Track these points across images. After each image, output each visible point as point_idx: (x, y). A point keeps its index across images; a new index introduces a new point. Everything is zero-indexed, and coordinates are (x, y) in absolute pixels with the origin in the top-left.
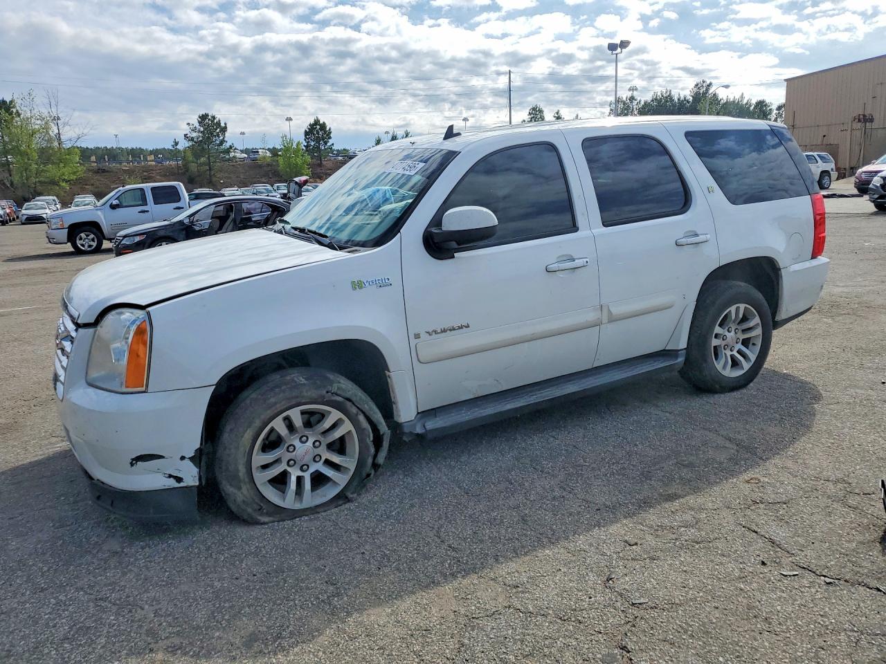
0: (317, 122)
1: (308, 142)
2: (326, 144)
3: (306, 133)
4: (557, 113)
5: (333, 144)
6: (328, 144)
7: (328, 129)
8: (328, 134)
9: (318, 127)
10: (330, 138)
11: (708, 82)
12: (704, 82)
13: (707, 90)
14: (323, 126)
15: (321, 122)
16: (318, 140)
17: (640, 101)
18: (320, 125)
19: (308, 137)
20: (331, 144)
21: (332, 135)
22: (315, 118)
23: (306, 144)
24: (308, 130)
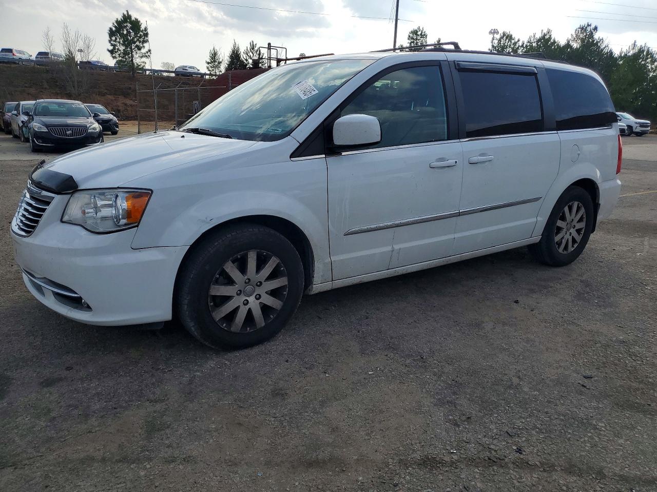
0: (127, 18)
1: (114, 46)
2: (140, 50)
3: (112, 33)
5: (150, 51)
6: (143, 51)
7: (143, 28)
8: (144, 36)
9: (129, 25)
10: (145, 41)
11: (593, 26)
12: (589, 25)
13: (591, 35)
14: (136, 25)
15: (133, 19)
16: (128, 43)
17: (519, 41)
18: (131, 22)
19: (114, 38)
20: (147, 50)
21: (150, 38)
22: (126, 13)
23: (111, 48)
24: (114, 29)
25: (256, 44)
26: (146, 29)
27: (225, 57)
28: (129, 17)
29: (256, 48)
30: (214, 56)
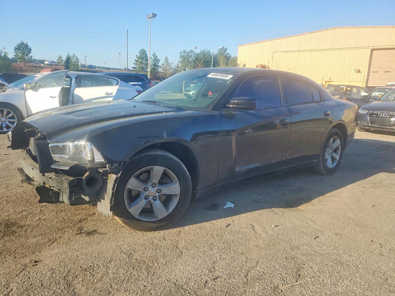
2: (27, 55)
3: (16, 49)
4: (154, 53)
5: (32, 56)
6: (29, 56)
7: (29, 48)
8: (30, 51)
10: (31, 53)
13: (225, 51)
14: (26, 46)
15: (25, 43)
18: (24, 45)
19: (16, 51)
20: (31, 56)
21: (32, 51)
22: (22, 41)
23: (15, 54)
24: (17, 47)
25: (75, 55)
26: (30, 48)
27: (64, 58)
28: (23, 43)
29: (76, 56)
30: (60, 57)
